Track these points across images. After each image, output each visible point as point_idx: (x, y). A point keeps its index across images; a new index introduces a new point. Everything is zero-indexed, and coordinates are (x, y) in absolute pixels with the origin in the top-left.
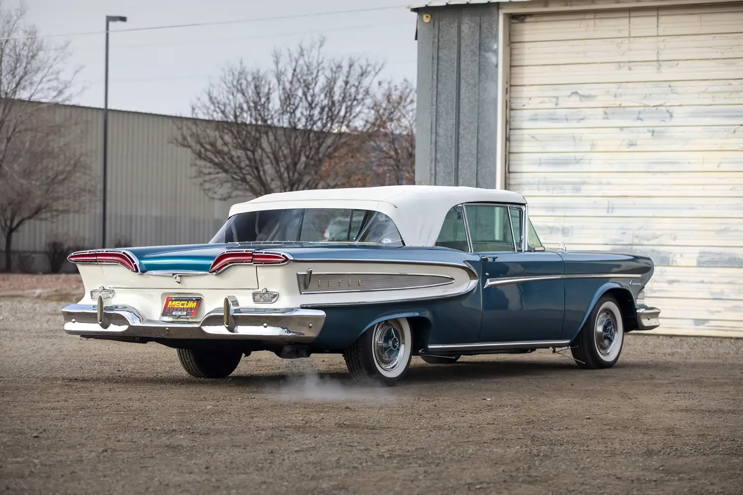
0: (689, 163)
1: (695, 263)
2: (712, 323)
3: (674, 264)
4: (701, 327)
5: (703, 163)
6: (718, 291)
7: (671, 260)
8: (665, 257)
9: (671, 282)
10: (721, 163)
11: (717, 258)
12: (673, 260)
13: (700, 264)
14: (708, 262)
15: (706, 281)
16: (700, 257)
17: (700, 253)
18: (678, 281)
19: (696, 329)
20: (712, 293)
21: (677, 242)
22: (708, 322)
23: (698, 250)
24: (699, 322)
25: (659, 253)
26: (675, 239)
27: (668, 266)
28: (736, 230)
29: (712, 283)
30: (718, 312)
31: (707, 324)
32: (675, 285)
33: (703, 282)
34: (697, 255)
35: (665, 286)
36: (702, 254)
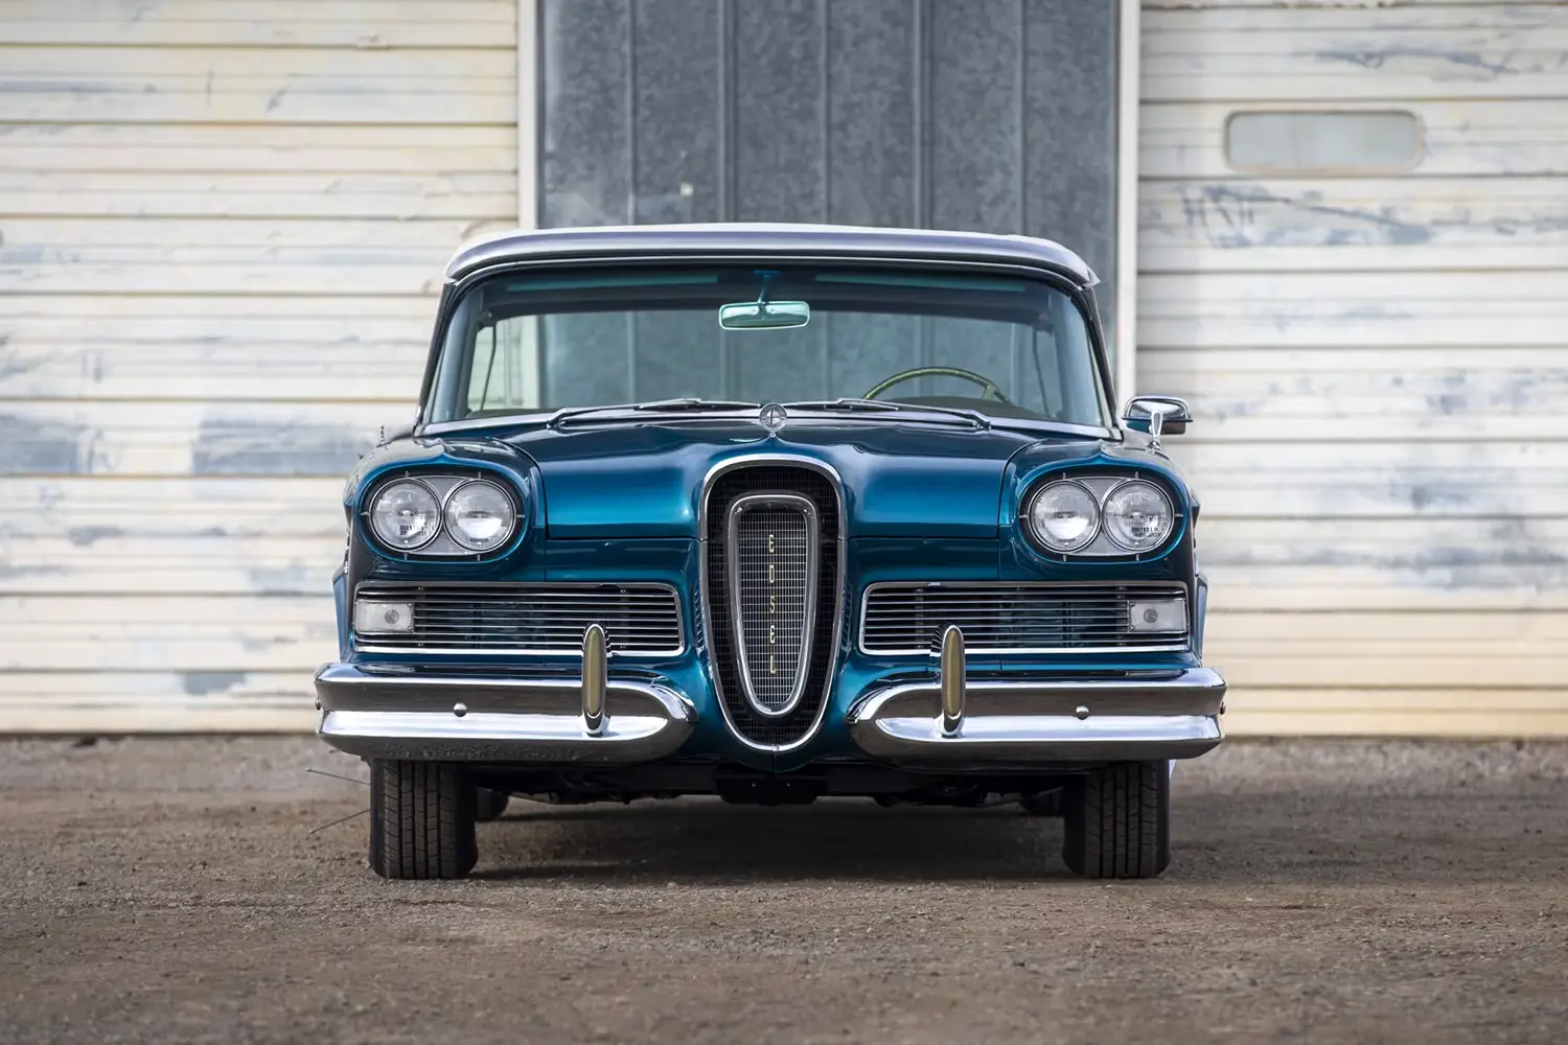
0: (150, 90)
1: (183, 462)
2: (256, 683)
3: (99, 469)
4: (214, 698)
5: (209, 91)
6: (283, 564)
7: (83, 453)
8: (61, 443)
9: (86, 536)
10: (282, 92)
11: (274, 443)
12: (91, 454)
13: (205, 466)
14: (239, 457)
15: (229, 529)
16: (206, 439)
17: (206, 425)
18: (115, 532)
19: (191, 707)
20: (255, 574)
21: (108, 387)
22: (242, 681)
23: (199, 413)
24: (199, 681)
25: (34, 427)
26: (99, 375)
27: (74, 474)
28: (353, 340)
29: (255, 535)
30: (280, 640)
31: (236, 688)
32: (102, 545)
33: (218, 533)
34: (195, 435)
35: (61, 550)
36: (214, 428)
